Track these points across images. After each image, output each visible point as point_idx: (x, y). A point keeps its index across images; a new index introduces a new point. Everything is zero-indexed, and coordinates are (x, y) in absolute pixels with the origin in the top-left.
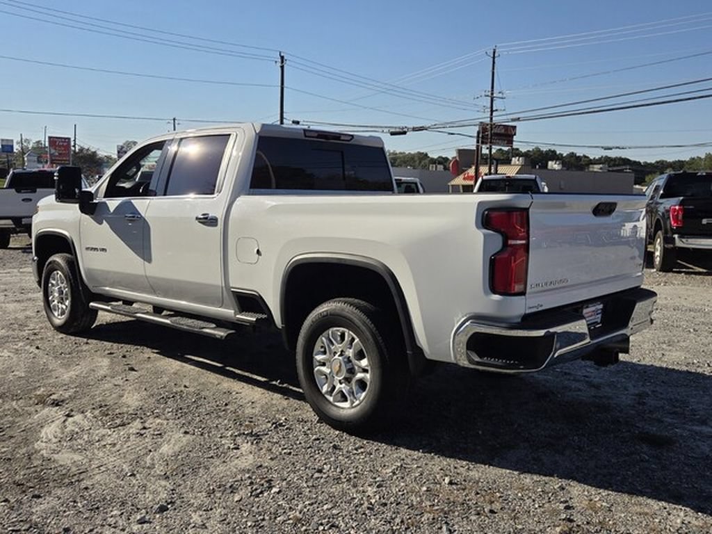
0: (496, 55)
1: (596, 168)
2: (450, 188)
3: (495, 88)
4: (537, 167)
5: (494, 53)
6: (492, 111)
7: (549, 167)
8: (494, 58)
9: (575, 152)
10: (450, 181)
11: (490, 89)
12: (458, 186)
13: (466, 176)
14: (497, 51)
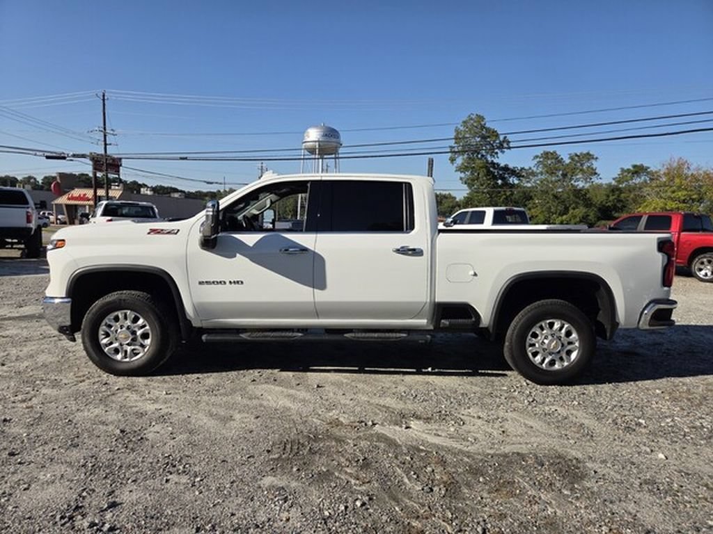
0: (106, 98)
1: (176, 195)
2: (54, 206)
3: (107, 125)
4: (135, 192)
5: (104, 96)
6: (106, 144)
7: (142, 193)
8: (104, 100)
9: (137, 180)
10: (54, 199)
11: (102, 125)
12: (61, 205)
13: (70, 196)
14: (106, 94)
